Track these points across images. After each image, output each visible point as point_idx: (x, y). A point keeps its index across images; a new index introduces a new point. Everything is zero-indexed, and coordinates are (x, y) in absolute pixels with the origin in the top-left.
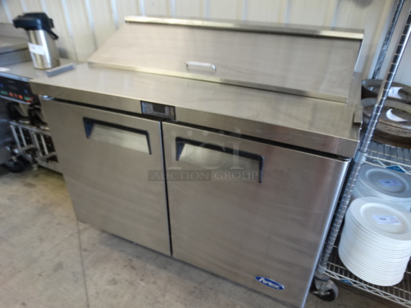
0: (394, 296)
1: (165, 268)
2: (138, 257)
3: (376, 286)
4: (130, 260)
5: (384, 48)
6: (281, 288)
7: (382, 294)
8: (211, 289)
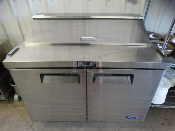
0: (165, 106)
1: (81, 126)
2: (66, 126)
3: (159, 105)
4: (64, 129)
5: (145, 20)
6: (136, 118)
7: (162, 107)
8: (103, 127)
